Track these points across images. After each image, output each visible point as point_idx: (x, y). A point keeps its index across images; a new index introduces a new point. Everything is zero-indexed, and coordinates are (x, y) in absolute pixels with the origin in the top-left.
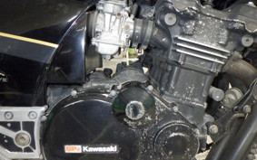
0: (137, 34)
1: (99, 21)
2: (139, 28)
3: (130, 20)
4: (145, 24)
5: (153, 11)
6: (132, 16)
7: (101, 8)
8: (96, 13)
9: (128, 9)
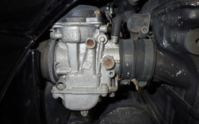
0: (129, 69)
1: (60, 57)
2: (129, 58)
3: (111, 45)
4: (139, 47)
5: (148, 20)
6: (114, 38)
7: (58, 35)
8: (52, 44)
9: (104, 28)
